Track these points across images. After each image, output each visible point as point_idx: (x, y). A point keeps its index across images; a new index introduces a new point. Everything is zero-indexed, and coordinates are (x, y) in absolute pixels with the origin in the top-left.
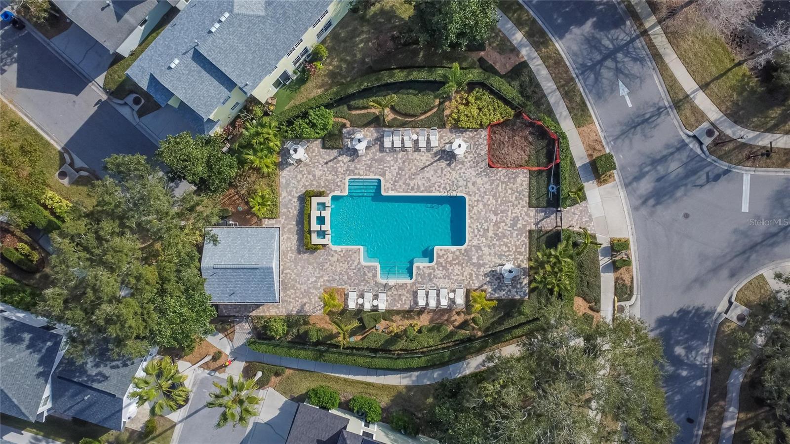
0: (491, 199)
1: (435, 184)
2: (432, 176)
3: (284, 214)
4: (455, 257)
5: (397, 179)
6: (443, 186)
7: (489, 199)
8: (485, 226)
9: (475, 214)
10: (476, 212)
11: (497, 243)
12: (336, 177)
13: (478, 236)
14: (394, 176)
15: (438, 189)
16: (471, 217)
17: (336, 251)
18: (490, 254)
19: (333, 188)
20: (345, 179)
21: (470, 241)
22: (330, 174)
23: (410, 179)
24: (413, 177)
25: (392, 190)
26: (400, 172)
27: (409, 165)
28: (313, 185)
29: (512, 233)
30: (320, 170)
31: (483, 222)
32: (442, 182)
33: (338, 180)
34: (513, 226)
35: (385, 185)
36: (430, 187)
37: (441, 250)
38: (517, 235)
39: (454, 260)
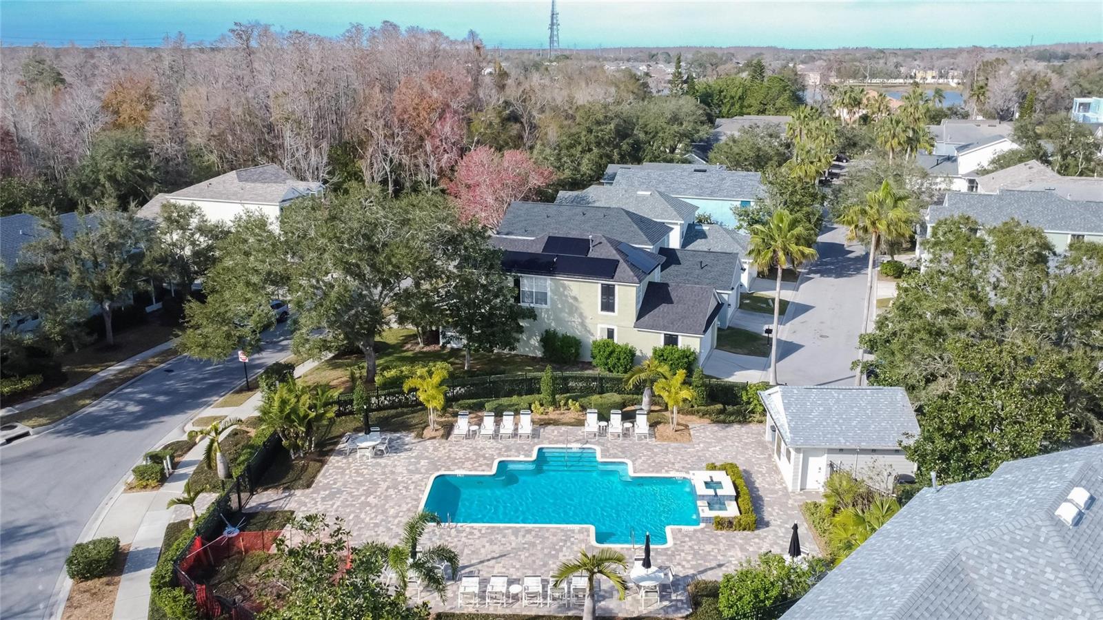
0: (368, 519)
1: (479, 538)
2: (484, 547)
3: (793, 508)
4: (460, 465)
5: (561, 544)
6: (464, 534)
7: (371, 519)
8: (391, 491)
9: (407, 504)
10: (404, 505)
11: (375, 476)
12: (696, 547)
13: (410, 482)
14: (567, 548)
15: (475, 532)
16: (418, 500)
17: (677, 471)
18: (395, 466)
19: (699, 534)
20: (675, 544)
21: (428, 478)
22: (709, 552)
23: (533, 545)
24: (526, 546)
25: (573, 531)
26: (553, 552)
27: (534, 562)
28: (741, 539)
29: (345, 485)
30: (732, 556)
31: (394, 496)
32: (463, 539)
33: (690, 544)
34: (340, 492)
35: (588, 536)
36: (491, 533)
37: (483, 470)
38: (335, 483)
39: (463, 463)
